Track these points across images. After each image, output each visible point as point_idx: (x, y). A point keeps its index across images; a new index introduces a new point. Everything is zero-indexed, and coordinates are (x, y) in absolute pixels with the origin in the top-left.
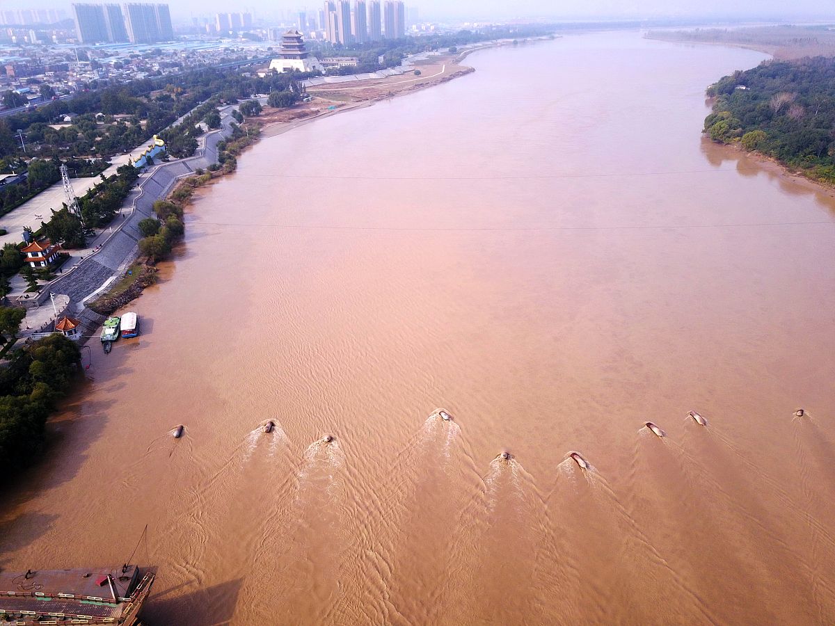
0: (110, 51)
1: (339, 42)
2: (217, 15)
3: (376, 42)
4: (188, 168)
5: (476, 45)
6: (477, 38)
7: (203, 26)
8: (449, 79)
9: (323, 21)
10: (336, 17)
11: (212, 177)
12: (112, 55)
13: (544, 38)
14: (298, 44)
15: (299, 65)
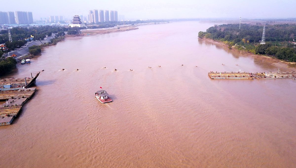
0: (10, 26)
1: (94, 22)
2: (50, 17)
3: (107, 22)
4: (42, 43)
5: (142, 24)
6: (142, 22)
7: (45, 20)
8: (129, 30)
9: (89, 18)
10: (93, 15)
11: (49, 45)
12: (11, 26)
13: (166, 22)
14: (78, 19)
15: (79, 26)
